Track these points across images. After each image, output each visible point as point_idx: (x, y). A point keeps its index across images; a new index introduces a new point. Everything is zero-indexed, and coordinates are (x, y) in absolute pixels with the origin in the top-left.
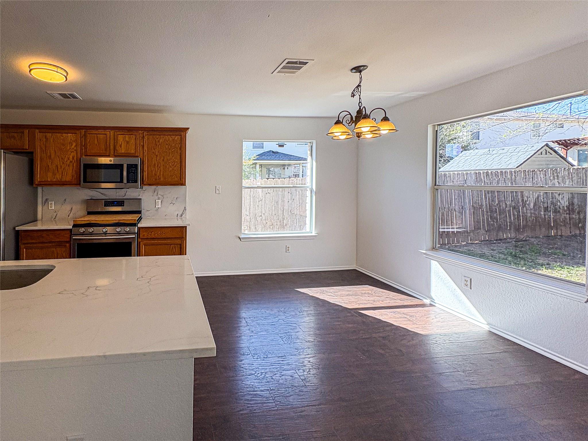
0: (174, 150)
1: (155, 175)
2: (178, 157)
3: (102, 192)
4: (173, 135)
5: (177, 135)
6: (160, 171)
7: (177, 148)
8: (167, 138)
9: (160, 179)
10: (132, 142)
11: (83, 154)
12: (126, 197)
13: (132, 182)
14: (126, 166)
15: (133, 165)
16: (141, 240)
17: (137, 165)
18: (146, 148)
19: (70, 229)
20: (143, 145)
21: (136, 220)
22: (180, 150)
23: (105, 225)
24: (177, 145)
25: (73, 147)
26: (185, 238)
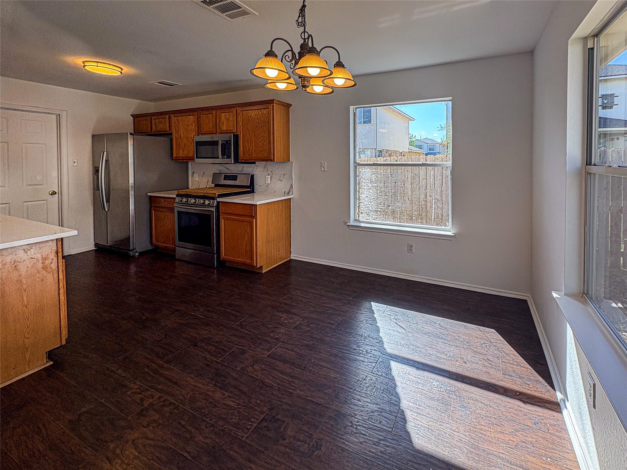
0: (263, 124)
1: (249, 150)
2: (267, 132)
3: (227, 167)
4: (262, 109)
5: (266, 108)
6: (253, 146)
7: (266, 122)
8: (257, 112)
9: (252, 154)
10: (231, 119)
11: (199, 132)
12: (242, 172)
13: (227, 158)
14: (220, 143)
15: (227, 141)
16: (221, 214)
17: (230, 141)
18: (241, 124)
19: (175, 198)
20: (239, 121)
21: (217, 194)
22: (268, 124)
23: (196, 197)
24: (266, 119)
25: (193, 127)
26: (255, 217)
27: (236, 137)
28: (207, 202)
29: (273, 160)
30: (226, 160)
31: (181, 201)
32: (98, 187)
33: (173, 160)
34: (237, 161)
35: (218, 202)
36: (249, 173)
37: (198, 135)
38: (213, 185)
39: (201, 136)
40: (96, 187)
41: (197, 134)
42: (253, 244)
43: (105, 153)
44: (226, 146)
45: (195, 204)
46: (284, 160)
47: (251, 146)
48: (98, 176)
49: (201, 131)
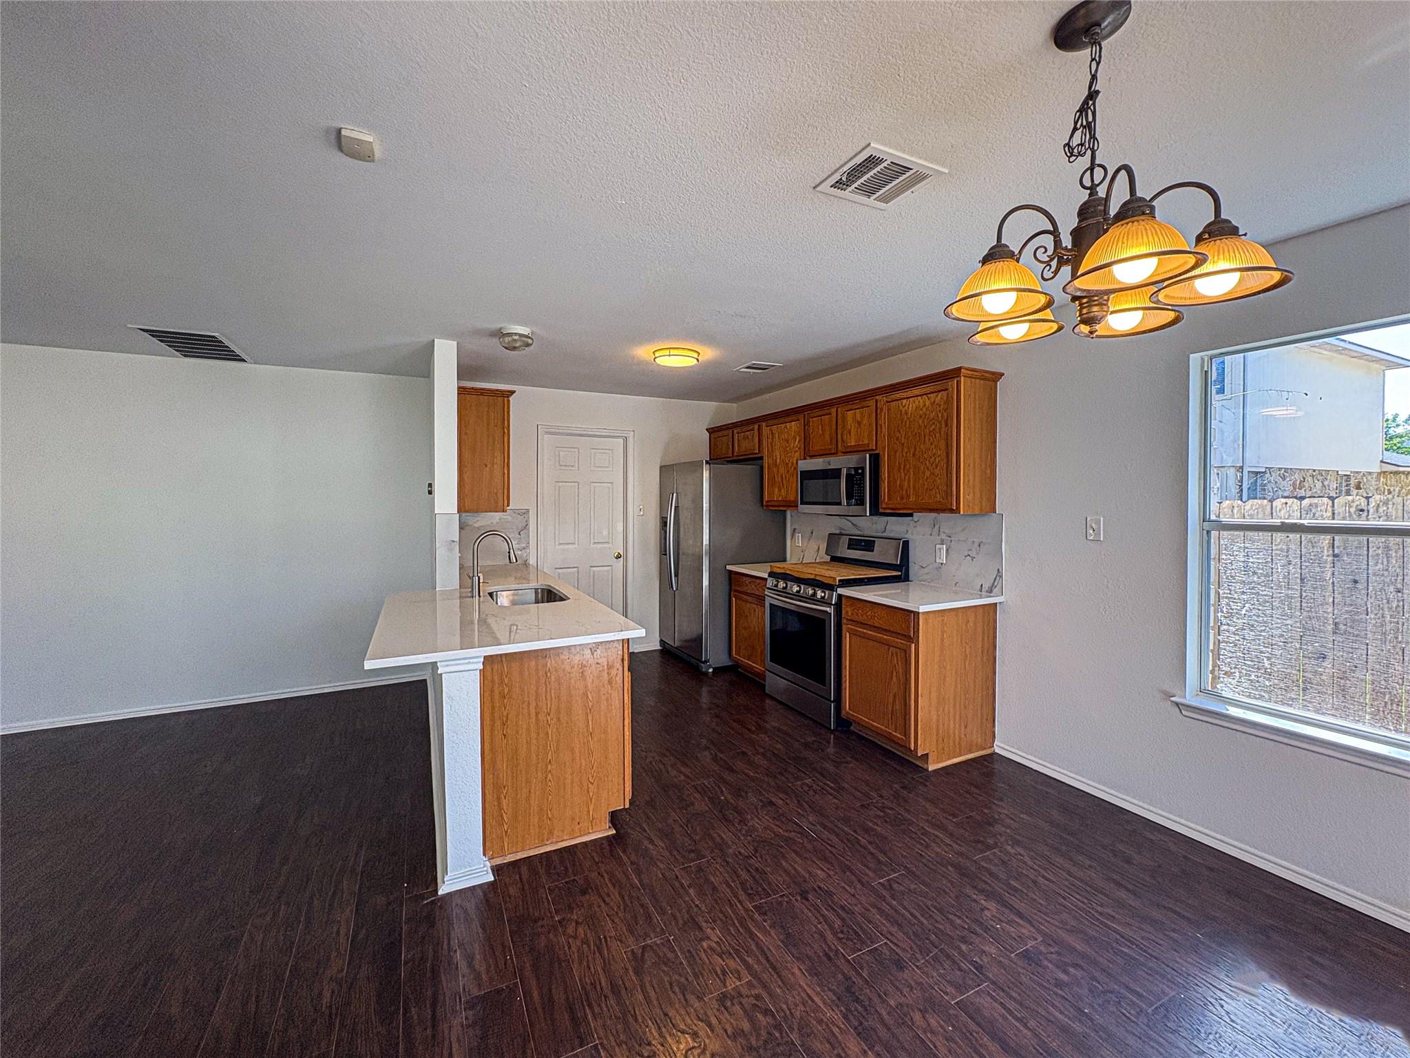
0: (933, 427)
1: (901, 486)
2: (942, 444)
3: (855, 523)
4: (933, 393)
5: (940, 391)
6: (909, 478)
7: (940, 423)
8: (921, 401)
9: (908, 497)
10: (865, 421)
11: (808, 454)
12: (884, 535)
13: (857, 504)
14: (844, 472)
15: (856, 469)
16: (844, 621)
17: (863, 469)
18: (885, 430)
19: (766, 579)
20: (881, 425)
21: (838, 578)
22: (947, 425)
23: (799, 581)
24: (940, 415)
25: (797, 443)
26: (914, 639)
27: (876, 460)
28: (820, 594)
29: (957, 511)
30: (856, 509)
31: (776, 586)
32: (666, 551)
33: (762, 505)
34: (875, 511)
35: (840, 596)
36: (900, 537)
37: (805, 459)
38: (828, 558)
39: (809, 461)
40: (664, 552)
41: (802, 457)
42: (910, 700)
43: (675, 494)
44: (855, 479)
45: (797, 596)
46: (981, 510)
47: (907, 478)
48: (666, 532)
49: (809, 450)
